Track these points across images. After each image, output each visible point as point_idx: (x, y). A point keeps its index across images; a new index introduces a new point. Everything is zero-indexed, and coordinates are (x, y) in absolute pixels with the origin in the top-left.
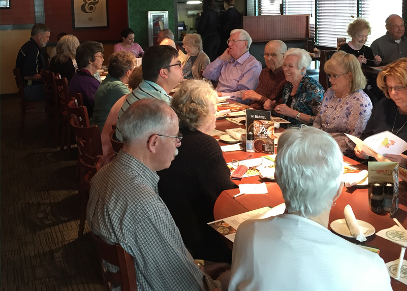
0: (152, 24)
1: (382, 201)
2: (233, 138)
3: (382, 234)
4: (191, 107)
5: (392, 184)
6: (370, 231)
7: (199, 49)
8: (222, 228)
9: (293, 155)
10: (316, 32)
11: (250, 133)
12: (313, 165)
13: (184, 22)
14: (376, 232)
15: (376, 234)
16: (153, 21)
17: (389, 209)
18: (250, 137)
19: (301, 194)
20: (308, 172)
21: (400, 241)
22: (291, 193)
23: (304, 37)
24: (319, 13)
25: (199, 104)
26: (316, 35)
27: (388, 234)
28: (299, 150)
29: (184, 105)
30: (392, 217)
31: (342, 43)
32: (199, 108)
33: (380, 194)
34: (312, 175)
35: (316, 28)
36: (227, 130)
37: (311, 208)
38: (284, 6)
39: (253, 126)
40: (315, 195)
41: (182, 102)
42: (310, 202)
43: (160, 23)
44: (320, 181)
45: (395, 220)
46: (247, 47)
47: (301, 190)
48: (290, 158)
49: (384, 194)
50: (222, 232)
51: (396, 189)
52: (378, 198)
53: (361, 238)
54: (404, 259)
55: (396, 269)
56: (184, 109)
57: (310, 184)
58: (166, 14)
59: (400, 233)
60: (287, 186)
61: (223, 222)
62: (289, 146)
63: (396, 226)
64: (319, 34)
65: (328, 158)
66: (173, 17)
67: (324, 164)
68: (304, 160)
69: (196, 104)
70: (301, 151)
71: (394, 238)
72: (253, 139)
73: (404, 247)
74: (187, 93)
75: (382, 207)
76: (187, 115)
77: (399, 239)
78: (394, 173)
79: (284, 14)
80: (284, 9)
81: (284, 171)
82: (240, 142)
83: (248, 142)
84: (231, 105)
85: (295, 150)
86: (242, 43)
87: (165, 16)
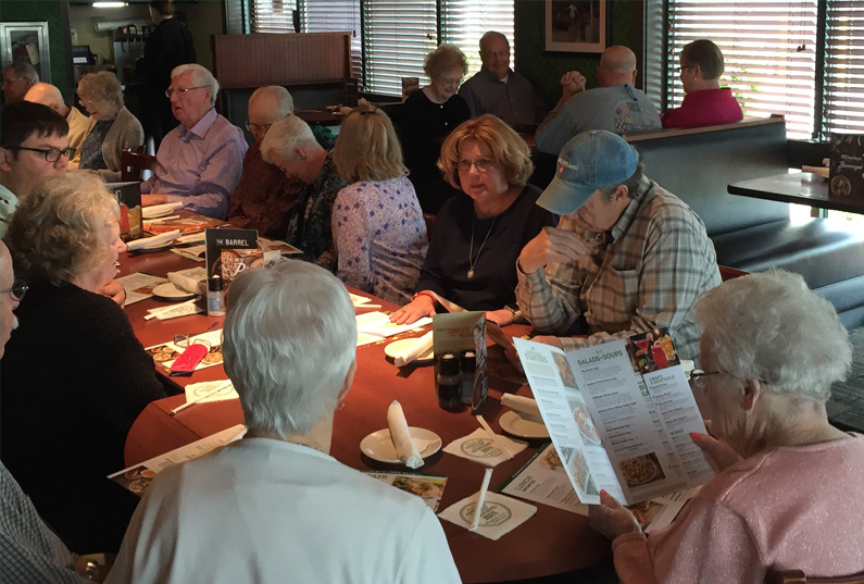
0: (10, 50)
1: (458, 386)
2: (181, 289)
3: (454, 448)
4: (53, 234)
5: (474, 352)
6: (433, 446)
7: (117, 102)
8: (139, 481)
9: (255, 318)
10: (364, 66)
11: (216, 276)
12: (293, 336)
13: (88, 47)
14: (444, 445)
15: (444, 450)
16: (13, 43)
17: (471, 399)
18: (214, 285)
19: (272, 393)
20: (285, 349)
21: (485, 456)
22: (254, 395)
23: (341, 76)
24: (369, 30)
25: (73, 227)
26: (364, 72)
27: (465, 446)
28: (267, 307)
29: (38, 230)
30: (475, 414)
31: (411, 88)
32: (73, 235)
33: (455, 373)
34: (293, 357)
35: (364, 60)
36: (170, 274)
37: (294, 419)
38: (301, 15)
39: (220, 263)
40: (299, 393)
41: (34, 223)
42: (291, 408)
43: (30, 49)
44: (307, 364)
45: (480, 418)
46: (212, 99)
47: (272, 386)
48: (250, 326)
49: (461, 372)
50: (138, 491)
51: (480, 362)
52: (450, 380)
53: (415, 461)
54: (489, 489)
55: (472, 512)
56: (38, 241)
57: (290, 373)
58: (43, 30)
59: (486, 442)
60: (245, 383)
61: (143, 468)
62: (246, 302)
63: (479, 429)
64: (369, 70)
65: (324, 319)
66: (60, 35)
67: (316, 332)
68: (275, 327)
69: (67, 227)
70: (271, 309)
71: (475, 454)
72: (221, 289)
73: (489, 467)
74: (45, 203)
75: (459, 397)
76: (45, 253)
77: (482, 454)
78: (476, 332)
79: (302, 31)
80: (301, 21)
81: (239, 354)
82: (195, 296)
83: (210, 295)
84: (184, 222)
85: (259, 309)
86: (200, 94)
87: (40, 34)
